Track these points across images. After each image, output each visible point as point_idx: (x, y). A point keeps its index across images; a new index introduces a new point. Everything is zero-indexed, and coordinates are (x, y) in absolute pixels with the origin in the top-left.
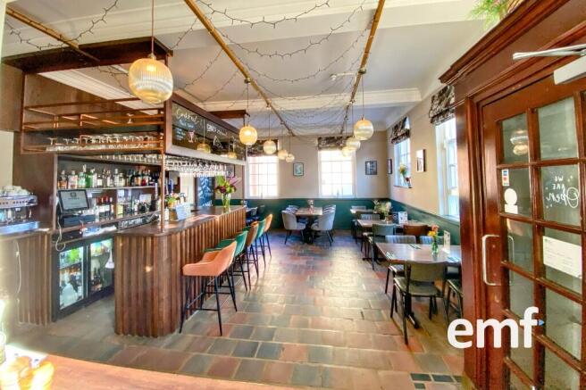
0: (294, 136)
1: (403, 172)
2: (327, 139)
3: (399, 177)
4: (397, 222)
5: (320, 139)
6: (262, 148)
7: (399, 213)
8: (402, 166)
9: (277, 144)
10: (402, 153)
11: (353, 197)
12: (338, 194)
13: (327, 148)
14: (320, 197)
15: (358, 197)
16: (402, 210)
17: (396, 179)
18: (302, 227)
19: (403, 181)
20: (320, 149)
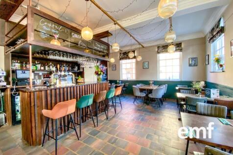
0: (143, 47)
1: (218, 61)
2: (163, 46)
3: (214, 65)
4: (209, 96)
5: (158, 47)
6: (127, 56)
7: (212, 90)
8: (217, 57)
9: (134, 53)
10: (218, 49)
11: (180, 80)
12: (169, 78)
13: (163, 52)
14: (158, 80)
15: (183, 80)
16: (215, 88)
17: (213, 67)
18: (143, 95)
19: (217, 68)
20: (158, 53)
